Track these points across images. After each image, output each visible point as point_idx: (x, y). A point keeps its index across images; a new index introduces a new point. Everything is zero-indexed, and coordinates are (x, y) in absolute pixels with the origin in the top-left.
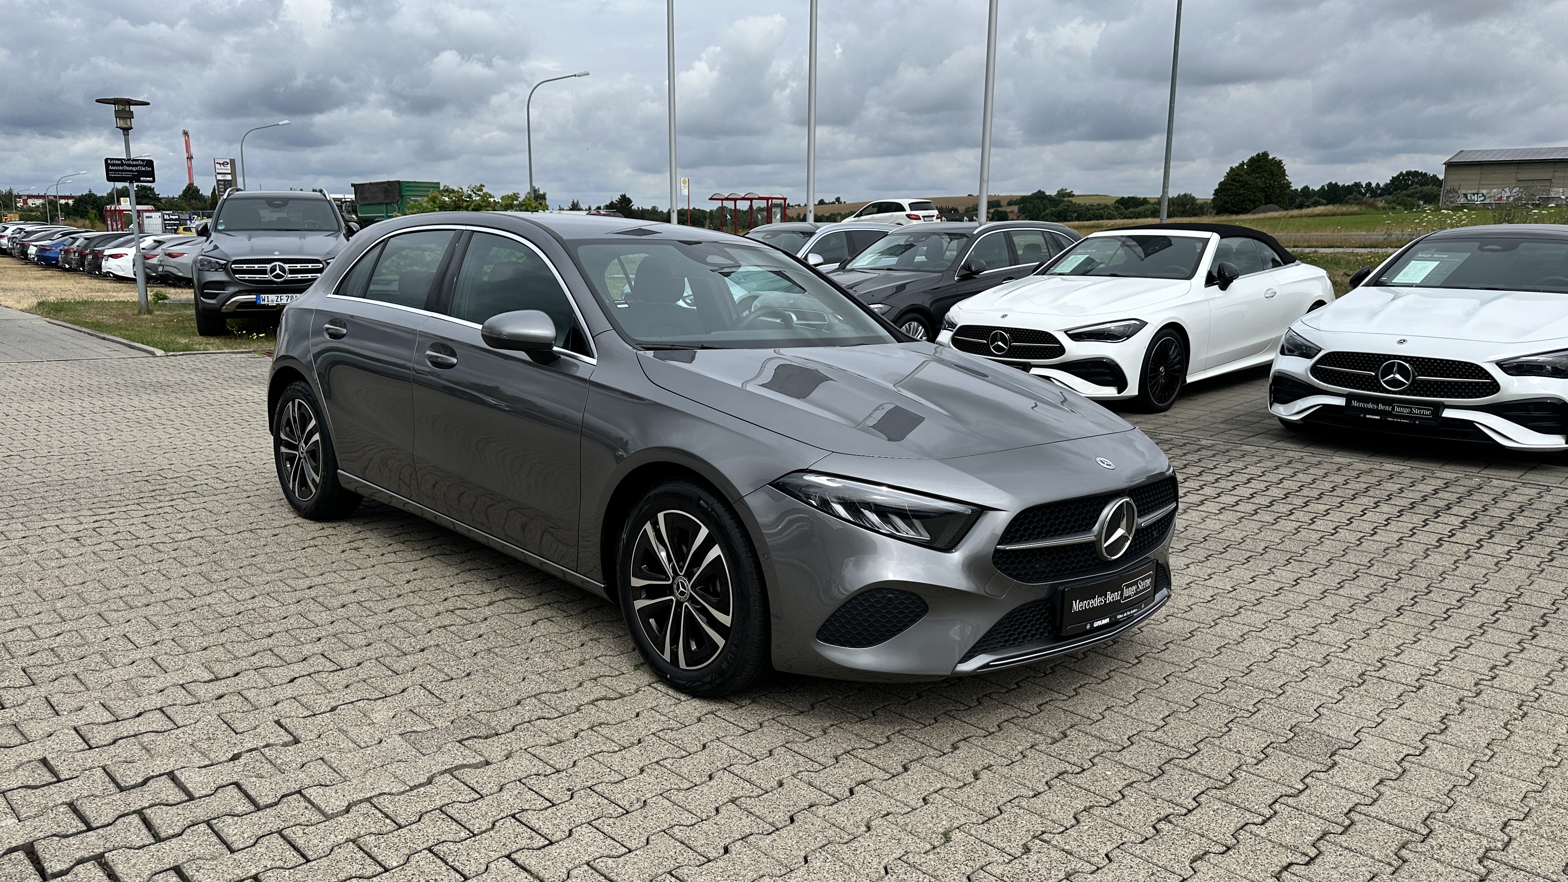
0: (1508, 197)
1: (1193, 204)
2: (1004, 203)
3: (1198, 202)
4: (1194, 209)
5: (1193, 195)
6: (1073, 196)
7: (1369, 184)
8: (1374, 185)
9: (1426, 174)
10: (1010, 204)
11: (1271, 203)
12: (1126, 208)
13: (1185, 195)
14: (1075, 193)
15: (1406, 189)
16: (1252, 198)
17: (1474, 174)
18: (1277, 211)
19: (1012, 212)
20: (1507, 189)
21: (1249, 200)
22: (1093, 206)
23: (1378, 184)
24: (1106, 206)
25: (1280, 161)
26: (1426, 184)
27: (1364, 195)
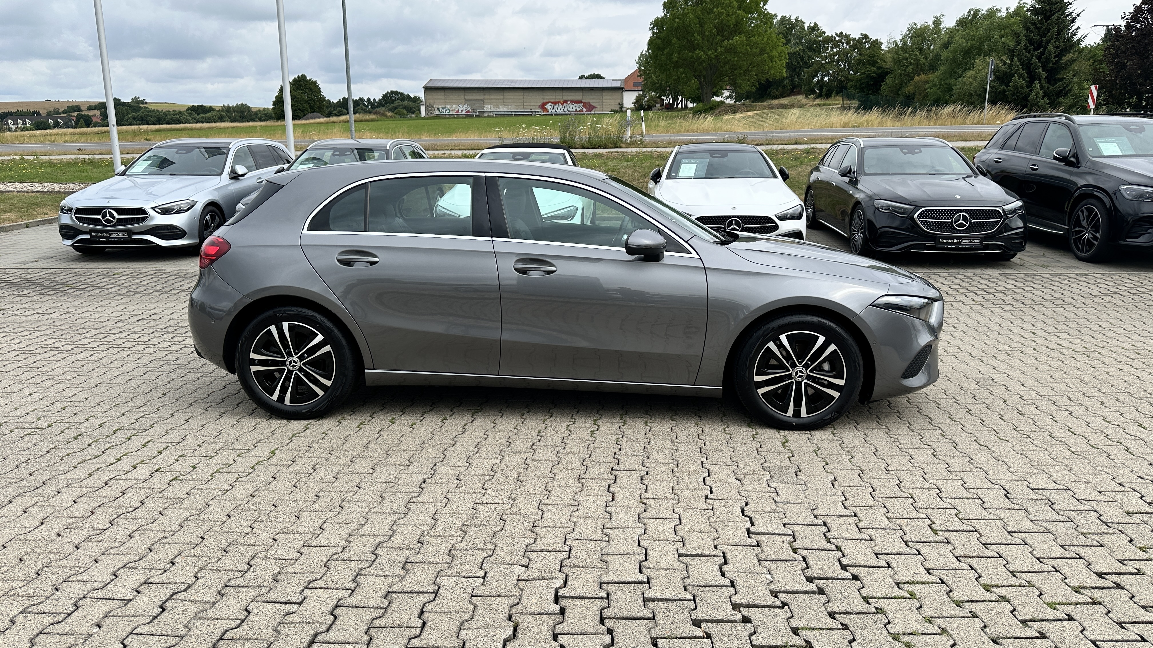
0: (462, 111)
1: (249, 111)
2: (82, 108)
3: (254, 110)
4: (251, 115)
5: (248, 104)
6: (146, 103)
7: (369, 99)
8: (372, 100)
9: (402, 93)
10: (90, 108)
11: (315, 112)
12: (198, 114)
13: (242, 105)
14: (147, 101)
15: (393, 103)
16: (301, 108)
17: (440, 95)
18: (319, 118)
19: (94, 116)
20: (461, 105)
21: (300, 109)
22: (170, 112)
23: (374, 99)
24: (180, 112)
25: (316, 81)
26: (404, 100)
27: (367, 106)
